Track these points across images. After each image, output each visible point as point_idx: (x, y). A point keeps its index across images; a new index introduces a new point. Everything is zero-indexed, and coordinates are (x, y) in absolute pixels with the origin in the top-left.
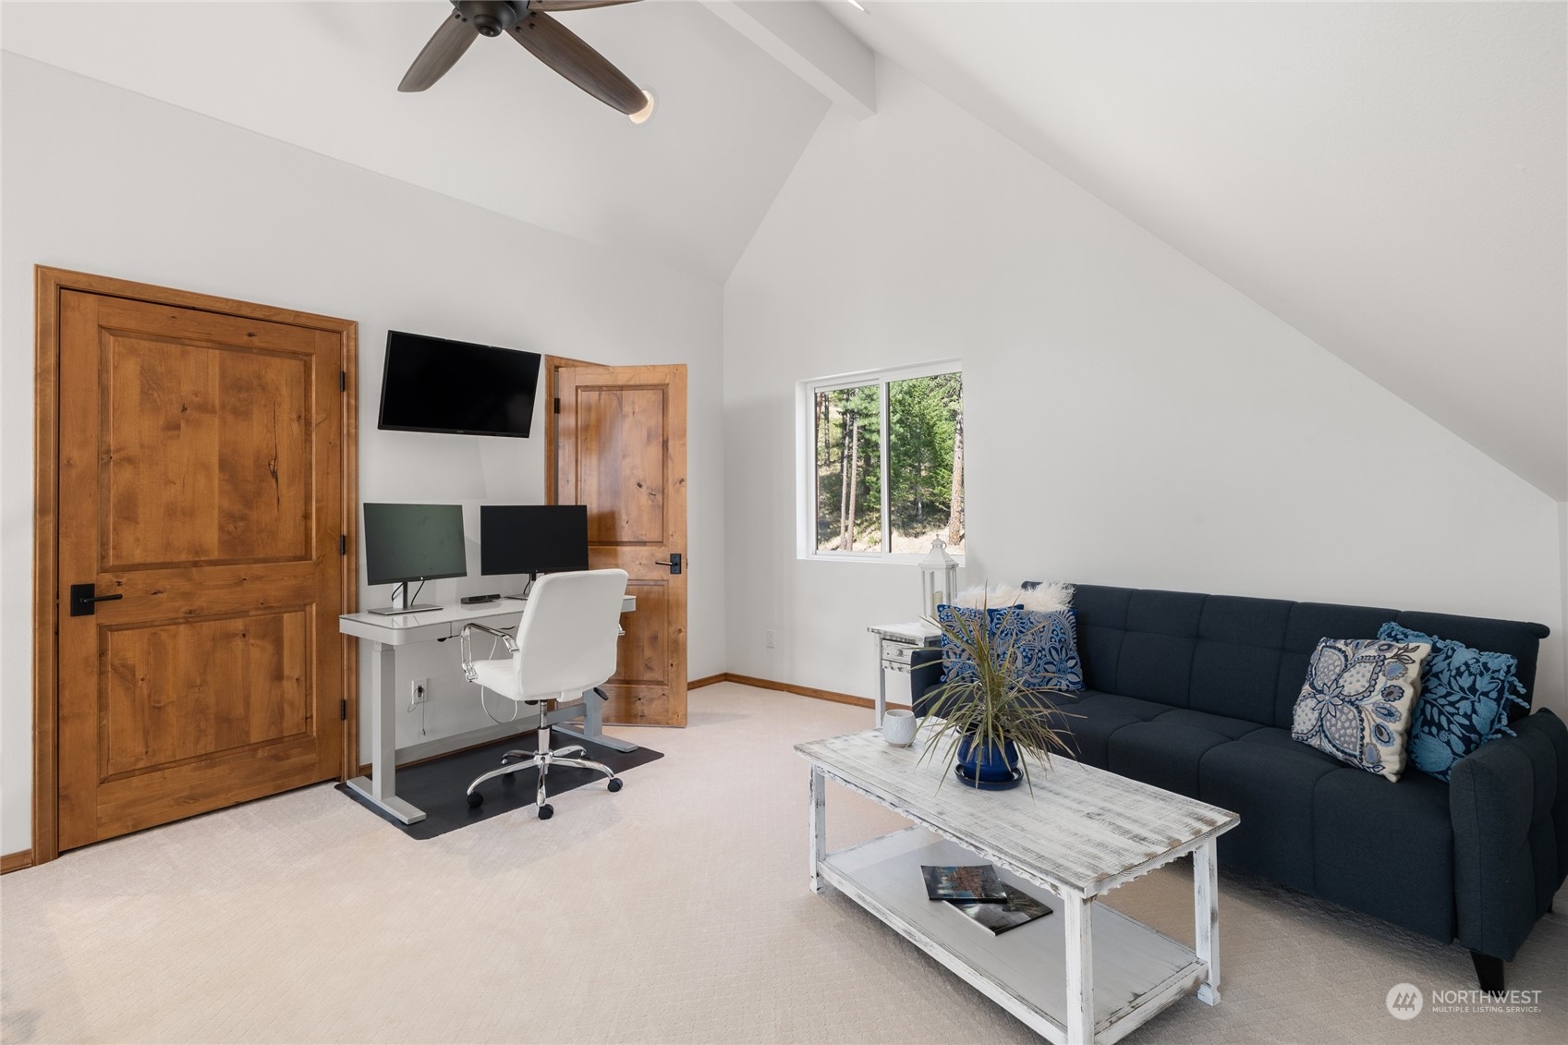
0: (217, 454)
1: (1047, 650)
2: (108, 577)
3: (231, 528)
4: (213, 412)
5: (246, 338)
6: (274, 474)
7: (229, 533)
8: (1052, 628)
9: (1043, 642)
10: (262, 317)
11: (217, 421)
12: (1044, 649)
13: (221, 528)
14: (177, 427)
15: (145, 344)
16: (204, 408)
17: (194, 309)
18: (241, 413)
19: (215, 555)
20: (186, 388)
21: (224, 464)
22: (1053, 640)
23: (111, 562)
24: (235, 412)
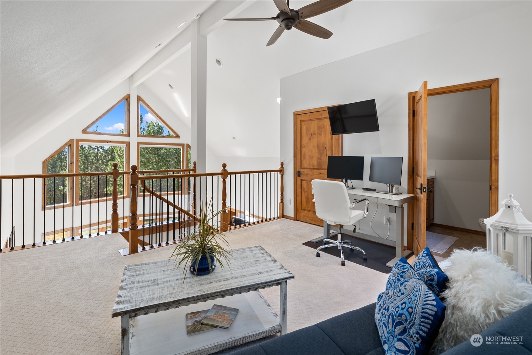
0: (316, 144)
1: (389, 312)
2: (302, 170)
3: (318, 161)
4: (316, 134)
5: (320, 116)
6: (326, 148)
7: (318, 162)
8: (405, 300)
9: (392, 305)
10: (323, 110)
11: (316, 137)
12: (388, 310)
13: (317, 161)
14: (310, 139)
15: (306, 122)
16: (314, 134)
17: (313, 112)
18: (320, 134)
19: (316, 167)
20: (312, 130)
21: (318, 147)
22: (397, 309)
23: (302, 167)
24: (319, 134)
